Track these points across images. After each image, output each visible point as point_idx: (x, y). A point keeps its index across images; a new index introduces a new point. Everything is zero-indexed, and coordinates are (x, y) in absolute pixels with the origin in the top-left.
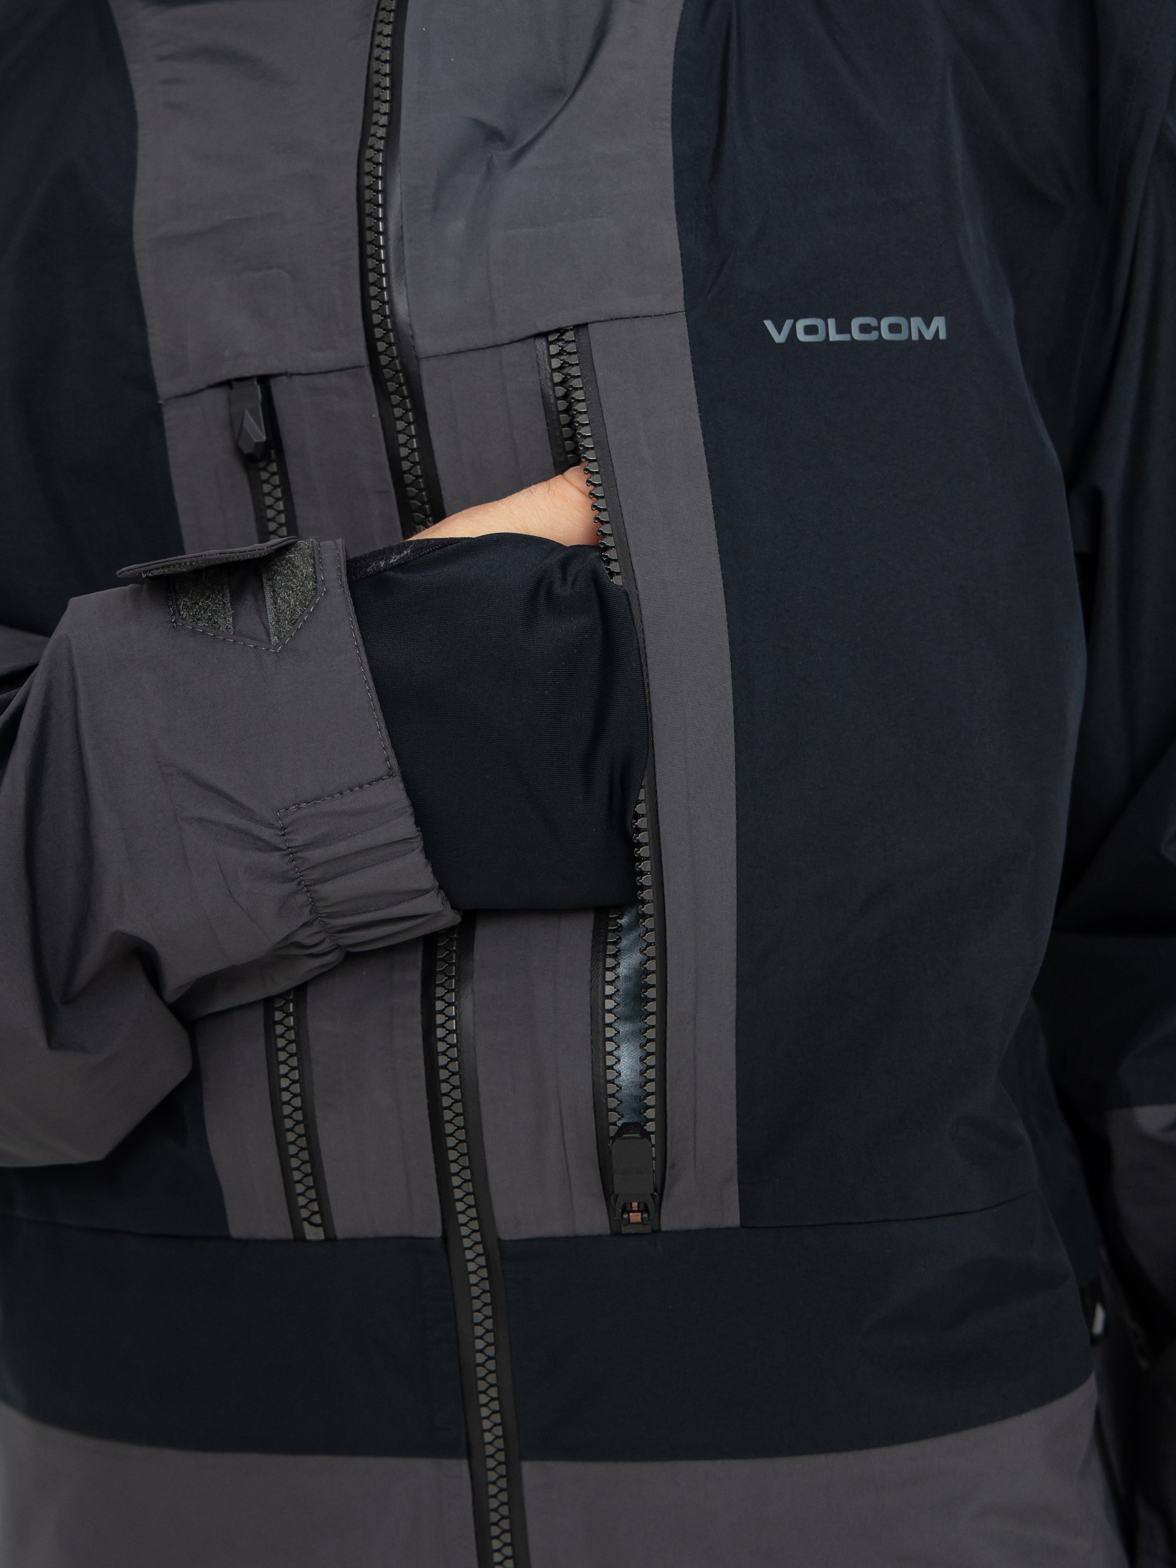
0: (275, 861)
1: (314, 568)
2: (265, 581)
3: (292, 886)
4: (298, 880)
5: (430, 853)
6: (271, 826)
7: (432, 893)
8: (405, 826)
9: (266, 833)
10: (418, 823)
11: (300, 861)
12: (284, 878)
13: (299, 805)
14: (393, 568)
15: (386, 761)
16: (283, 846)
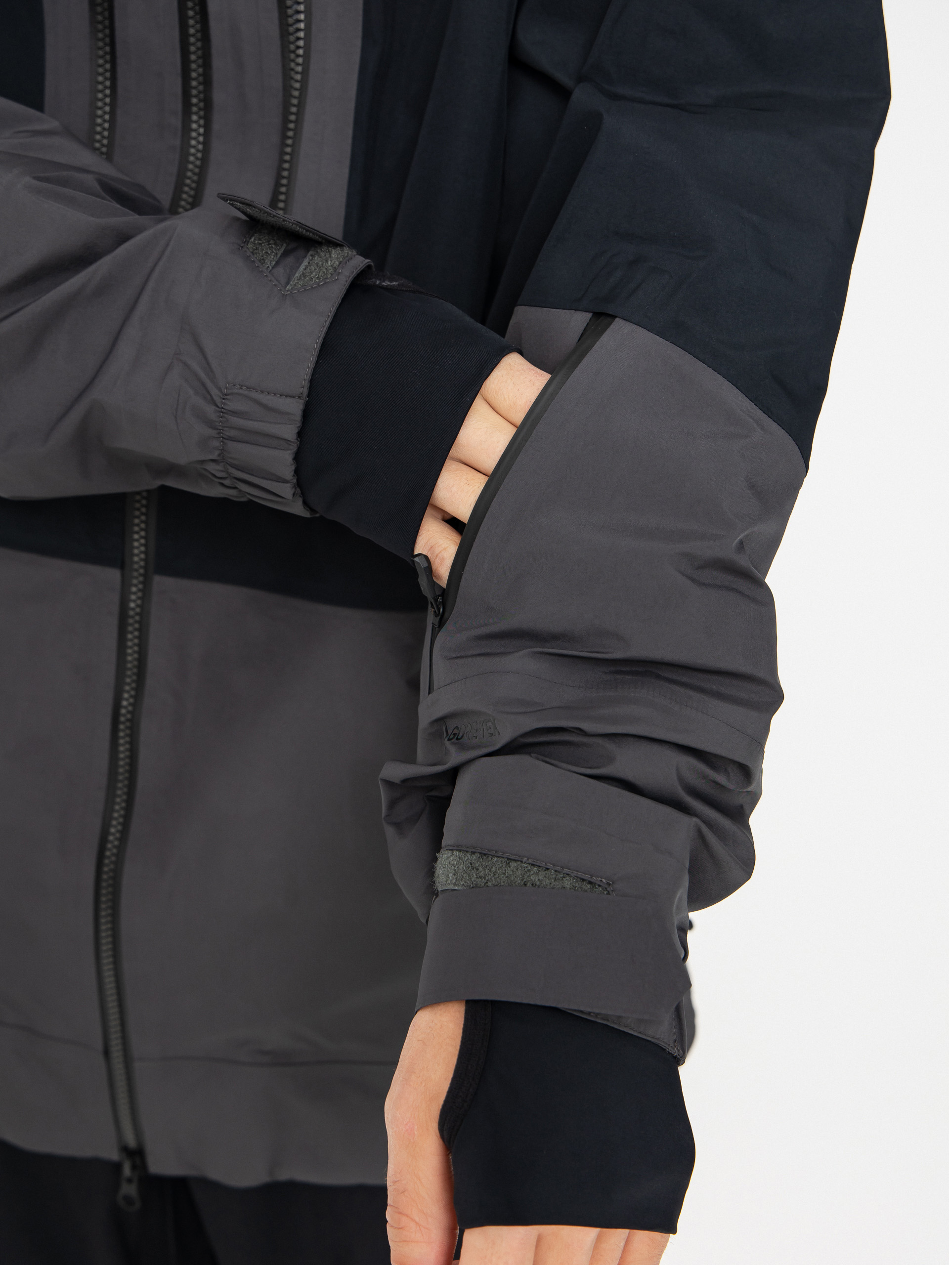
0: (210, 410)
1: (340, 263)
2: (309, 254)
3: (213, 433)
4: (219, 431)
5: (297, 458)
6: (220, 389)
7: (289, 485)
8: (289, 431)
9: (215, 392)
10: (300, 434)
11: (225, 420)
12: (210, 424)
13: (242, 386)
14: (383, 288)
15: (302, 387)
16: (219, 405)
